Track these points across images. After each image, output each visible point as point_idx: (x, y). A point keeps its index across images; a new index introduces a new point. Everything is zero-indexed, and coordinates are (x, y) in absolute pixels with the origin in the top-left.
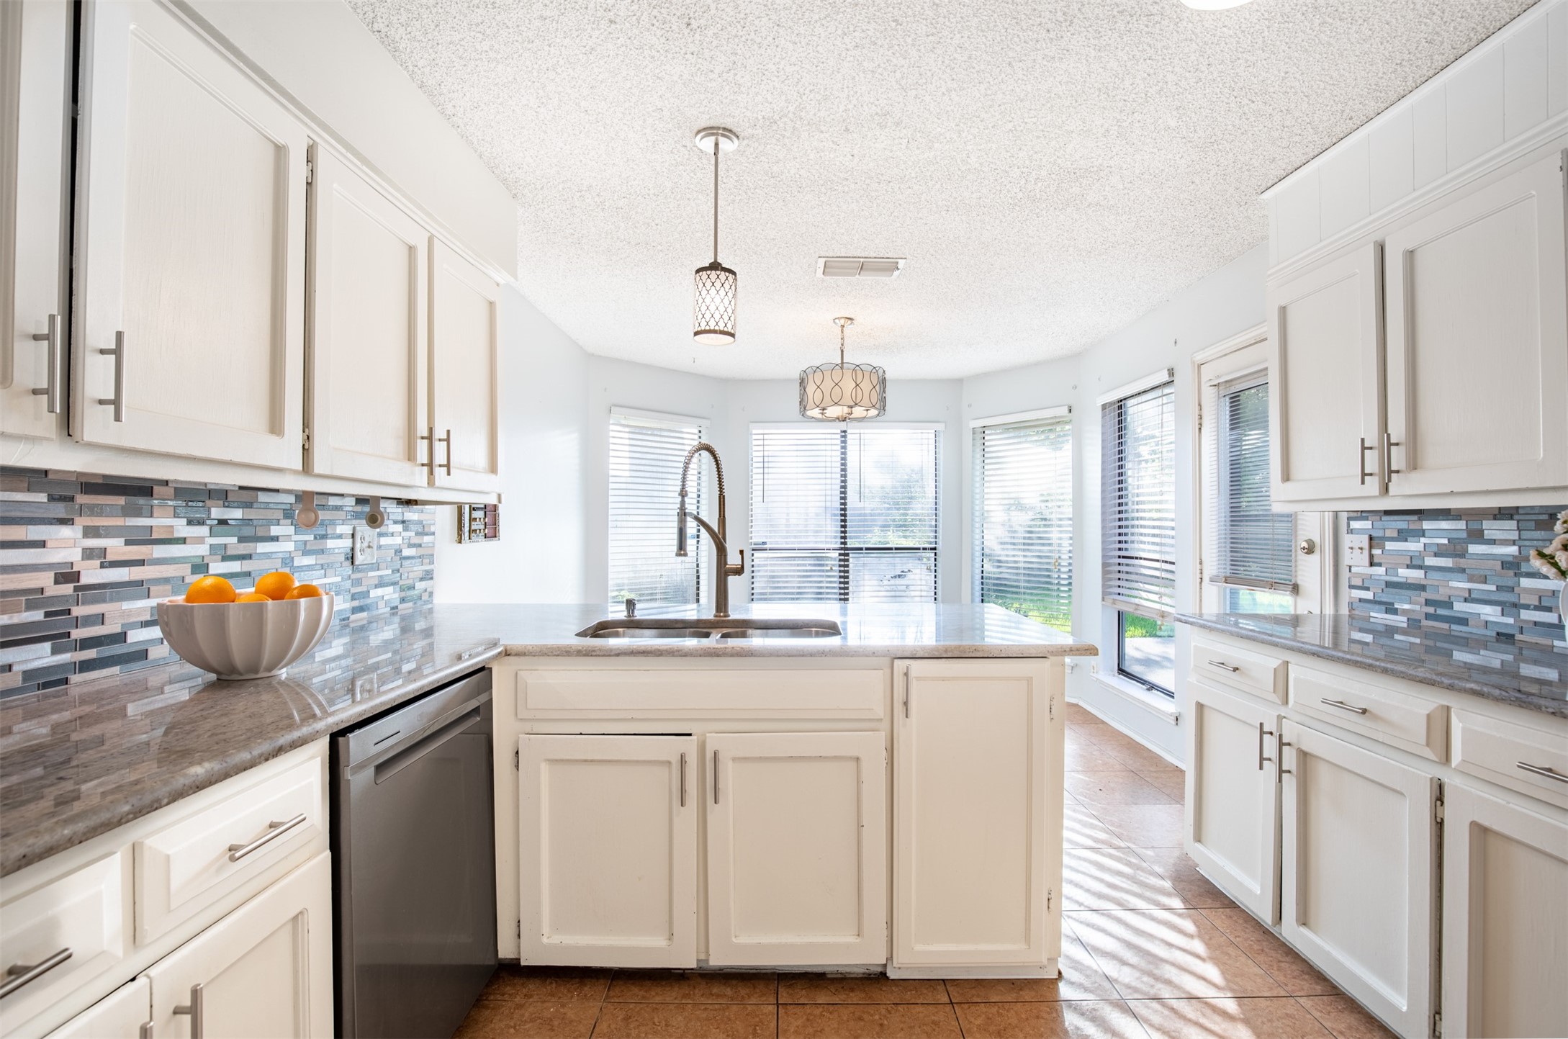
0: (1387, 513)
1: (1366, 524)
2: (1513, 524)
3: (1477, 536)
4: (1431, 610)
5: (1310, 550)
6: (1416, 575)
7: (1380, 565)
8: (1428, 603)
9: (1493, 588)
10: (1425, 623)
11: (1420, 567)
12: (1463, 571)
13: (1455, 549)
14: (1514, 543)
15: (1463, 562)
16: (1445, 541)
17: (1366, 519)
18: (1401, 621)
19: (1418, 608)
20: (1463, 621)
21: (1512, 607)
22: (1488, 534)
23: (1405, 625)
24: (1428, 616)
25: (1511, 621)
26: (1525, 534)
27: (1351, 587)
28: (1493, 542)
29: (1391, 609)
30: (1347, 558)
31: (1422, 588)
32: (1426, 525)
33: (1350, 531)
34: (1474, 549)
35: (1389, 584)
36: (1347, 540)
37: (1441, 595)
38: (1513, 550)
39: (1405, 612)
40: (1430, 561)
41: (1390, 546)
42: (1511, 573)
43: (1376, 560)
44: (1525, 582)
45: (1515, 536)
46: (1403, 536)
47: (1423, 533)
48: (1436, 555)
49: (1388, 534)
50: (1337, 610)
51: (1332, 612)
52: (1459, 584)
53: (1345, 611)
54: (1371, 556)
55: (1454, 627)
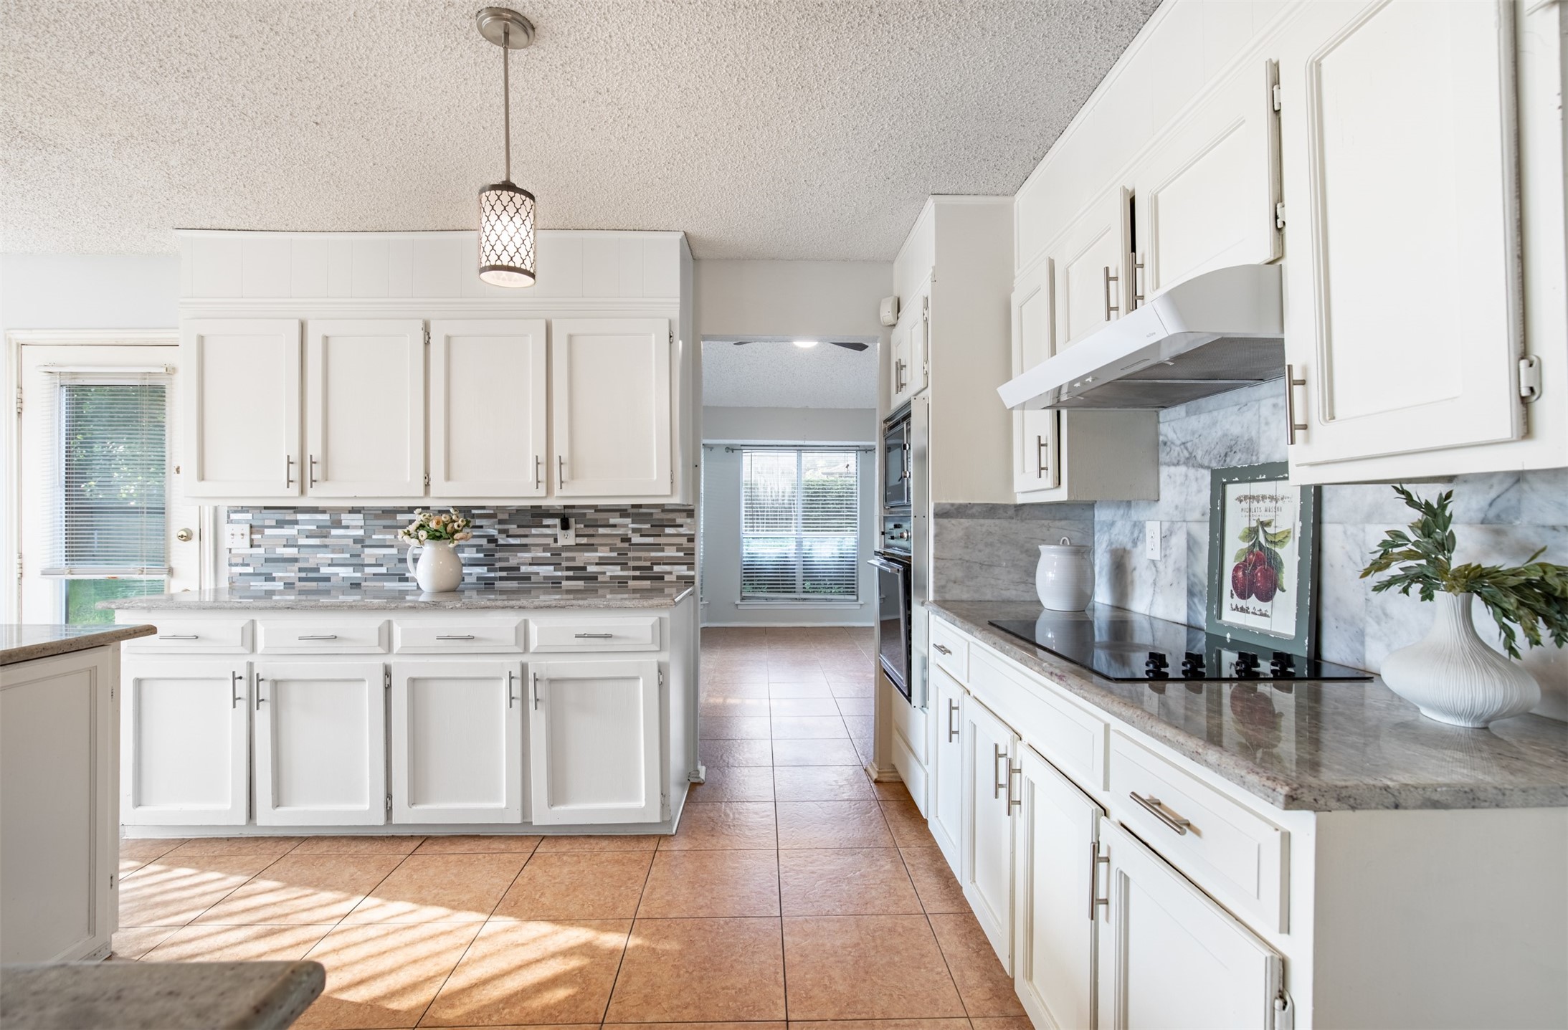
0: (266, 508)
1: (249, 516)
2: (361, 516)
3: (337, 524)
4: (303, 575)
5: (186, 537)
6: (291, 552)
7: (259, 546)
8: (301, 570)
9: (348, 556)
10: (298, 584)
11: (296, 546)
12: (326, 546)
13: (322, 533)
14: (361, 527)
15: (327, 541)
16: (314, 527)
17: (248, 512)
18: (279, 585)
19: (293, 574)
20: (327, 579)
21: (359, 566)
22: (344, 523)
23: (282, 588)
24: (301, 579)
25: (359, 575)
26: (368, 522)
27: (230, 565)
28: (347, 527)
29: (269, 578)
30: (226, 542)
31: (295, 560)
32: (300, 517)
33: (230, 521)
34: (334, 532)
35: (267, 560)
36: (226, 529)
37: (311, 564)
38: (361, 532)
39: (281, 579)
40: (302, 541)
41: (267, 531)
42: (359, 546)
43: (255, 543)
44: (367, 551)
45: (362, 523)
46: (280, 524)
47: (296, 522)
48: (307, 537)
49: (267, 523)
50: (216, 585)
51: (213, 587)
52: (328, 556)
53: (224, 584)
54: (252, 540)
55: (320, 584)
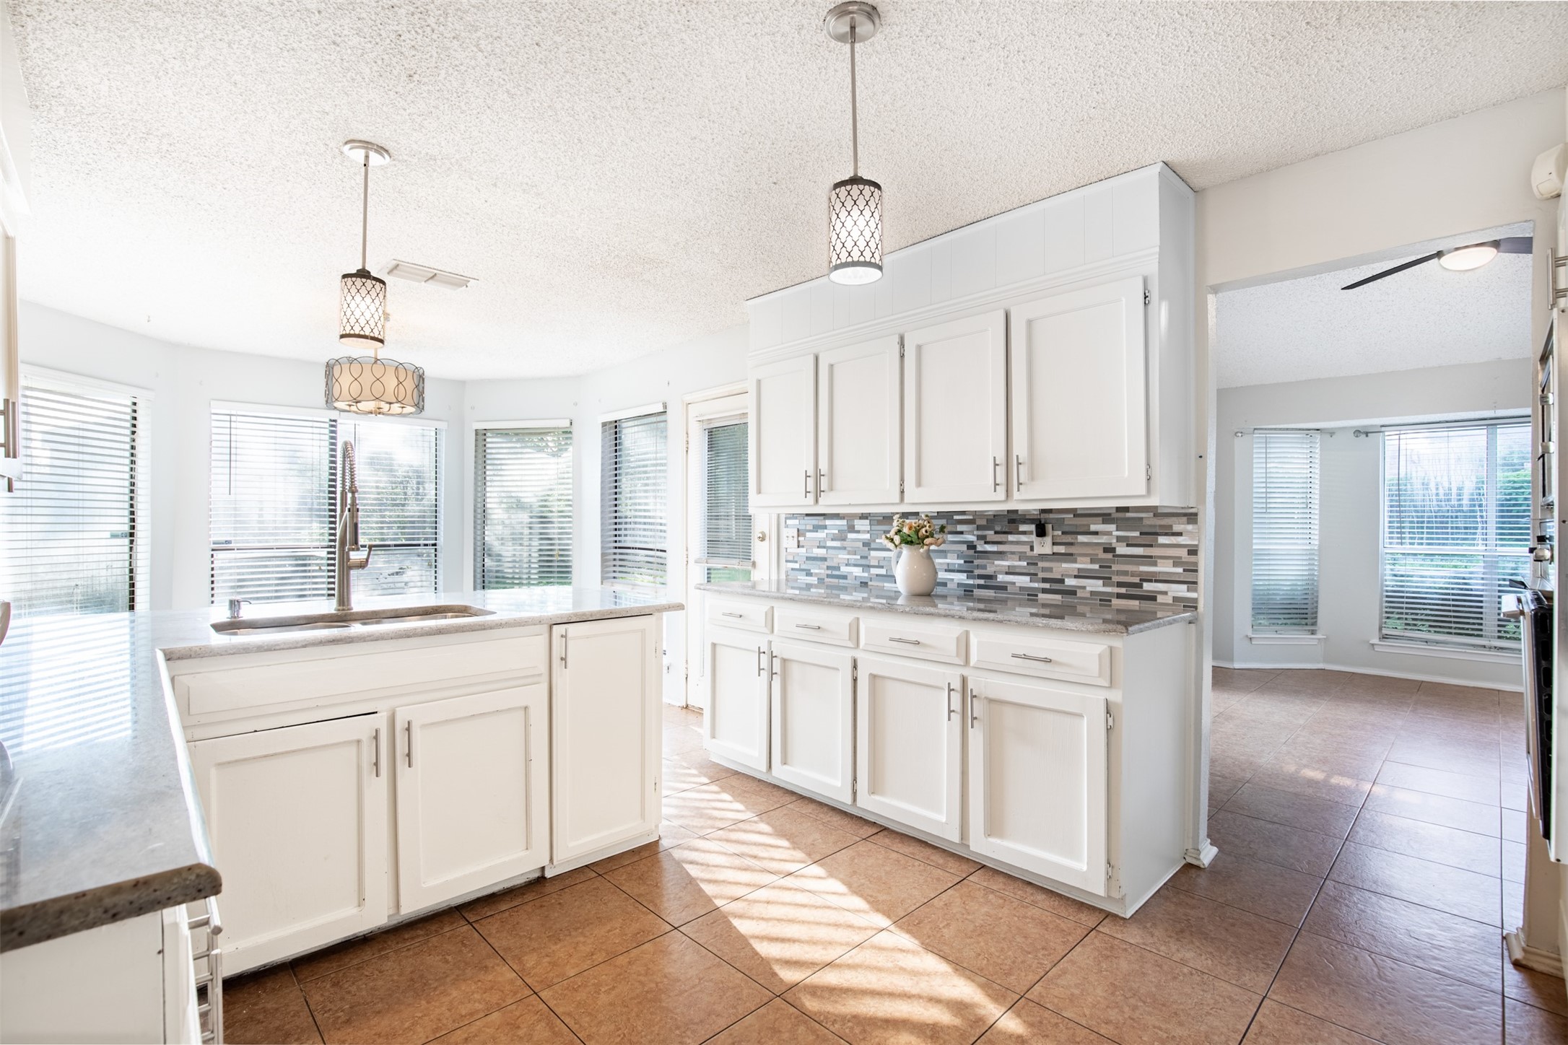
0: (807, 515)
1: (796, 522)
2: (868, 522)
3: (852, 529)
4: (829, 572)
5: (762, 539)
6: (822, 552)
7: (803, 547)
8: (828, 568)
9: (859, 557)
10: (827, 580)
11: (824, 547)
12: (845, 548)
13: (841, 537)
14: (868, 532)
15: (845, 544)
16: (837, 532)
17: (796, 518)
18: (814, 580)
19: (822, 571)
20: (845, 577)
21: (867, 567)
22: (857, 528)
23: (816, 582)
24: (828, 576)
25: (866, 575)
26: (874, 528)
27: (787, 561)
28: (858, 532)
29: (809, 574)
30: (784, 544)
31: (825, 559)
32: (828, 522)
33: (787, 526)
34: (851, 536)
35: (808, 558)
36: (785, 532)
37: (834, 564)
38: (867, 536)
39: (816, 574)
40: (830, 544)
41: (808, 535)
42: (867, 549)
43: (801, 544)
44: (873, 553)
45: (868, 528)
46: (816, 528)
47: (825, 527)
48: (832, 540)
49: (808, 527)
50: (778, 577)
51: (776, 578)
52: (843, 556)
53: (783, 577)
54: (799, 542)
55: (841, 581)
